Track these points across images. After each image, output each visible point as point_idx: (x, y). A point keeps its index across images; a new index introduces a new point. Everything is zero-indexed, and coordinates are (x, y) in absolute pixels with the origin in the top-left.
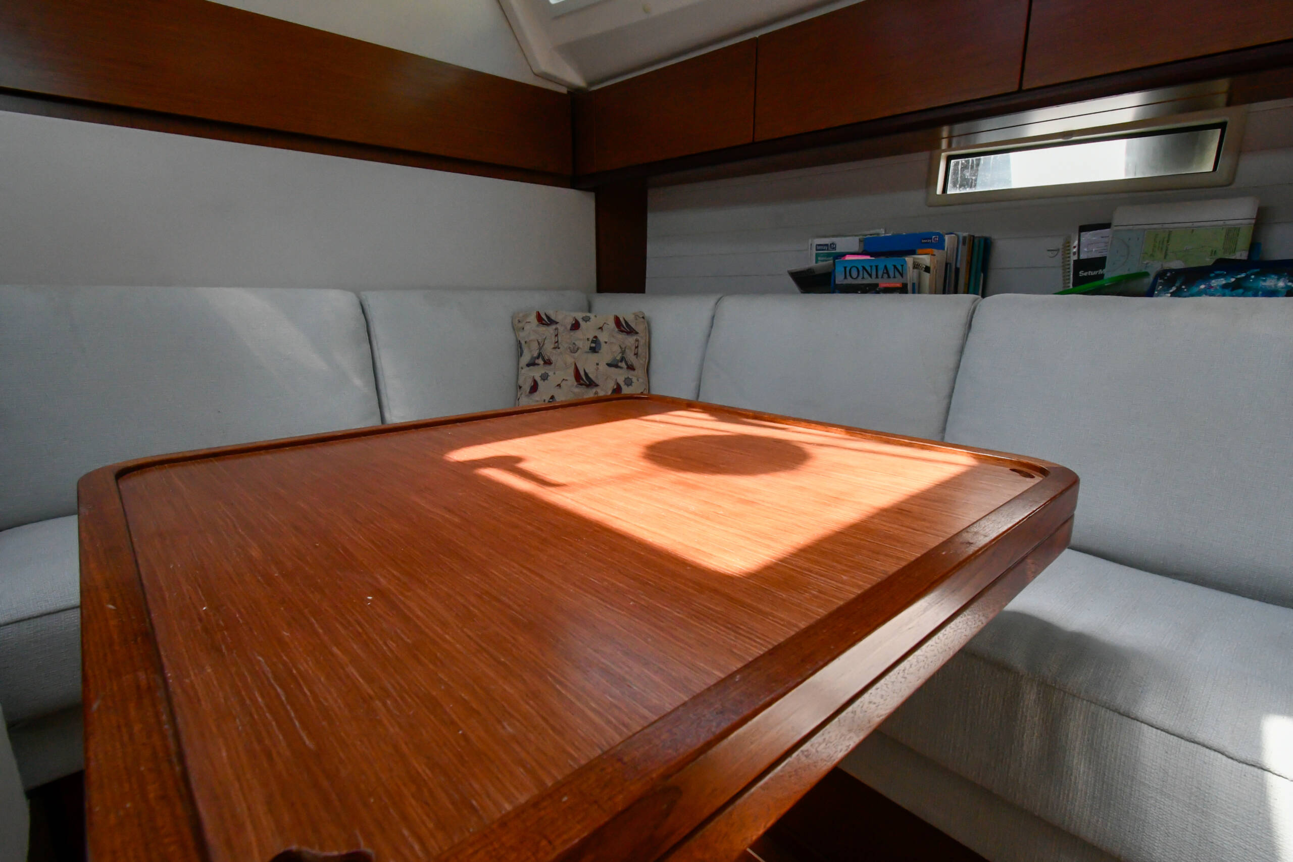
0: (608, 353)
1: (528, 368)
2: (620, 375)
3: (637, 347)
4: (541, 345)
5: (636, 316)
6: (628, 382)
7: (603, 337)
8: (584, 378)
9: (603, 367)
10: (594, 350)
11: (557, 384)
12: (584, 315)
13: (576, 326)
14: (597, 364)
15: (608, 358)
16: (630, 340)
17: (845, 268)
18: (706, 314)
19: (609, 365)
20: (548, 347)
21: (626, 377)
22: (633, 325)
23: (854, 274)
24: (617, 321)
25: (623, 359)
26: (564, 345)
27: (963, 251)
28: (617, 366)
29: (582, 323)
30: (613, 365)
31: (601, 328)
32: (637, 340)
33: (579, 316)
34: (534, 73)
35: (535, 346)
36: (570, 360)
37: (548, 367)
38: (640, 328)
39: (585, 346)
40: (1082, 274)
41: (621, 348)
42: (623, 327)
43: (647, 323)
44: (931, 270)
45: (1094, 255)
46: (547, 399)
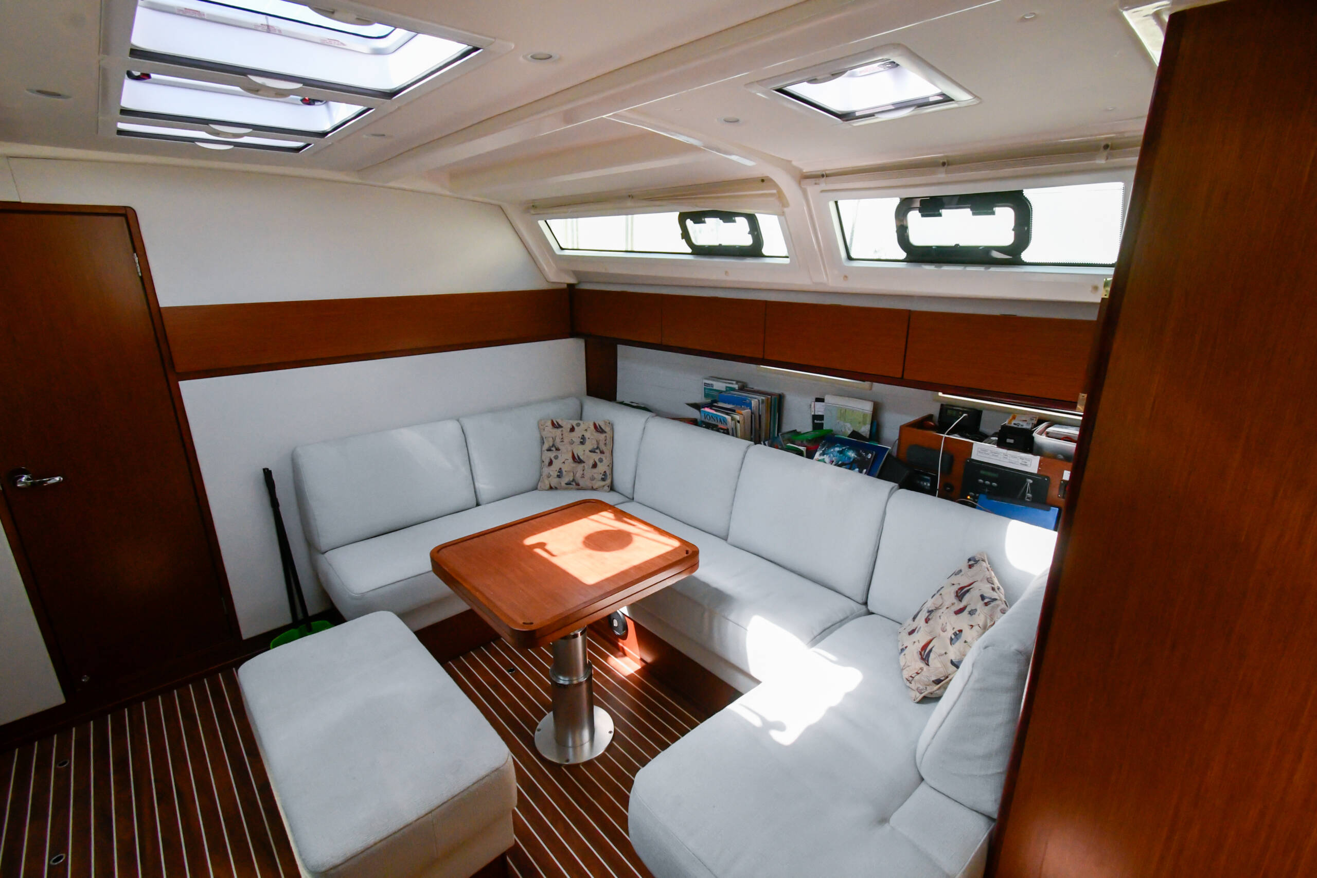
0: (589, 445)
1: (546, 451)
2: (596, 457)
3: (606, 440)
4: (554, 439)
5: (605, 422)
6: (601, 460)
7: (587, 435)
8: (577, 458)
9: (587, 452)
10: (582, 443)
11: (562, 462)
12: (577, 422)
13: (572, 429)
14: (584, 451)
15: (590, 448)
16: (603, 436)
18: (641, 427)
19: (590, 451)
20: (558, 440)
21: (599, 457)
22: (604, 428)
24: (595, 425)
25: (598, 448)
26: (566, 440)
27: (763, 408)
28: (594, 452)
29: (576, 428)
30: (592, 451)
31: (586, 430)
32: (606, 437)
33: (574, 423)
34: (547, 281)
35: (551, 440)
36: (570, 448)
37: (558, 452)
38: (607, 429)
39: (578, 440)
40: (816, 421)
41: (597, 441)
42: (598, 429)
43: (611, 425)
44: (740, 422)
45: (820, 413)
46: (558, 470)
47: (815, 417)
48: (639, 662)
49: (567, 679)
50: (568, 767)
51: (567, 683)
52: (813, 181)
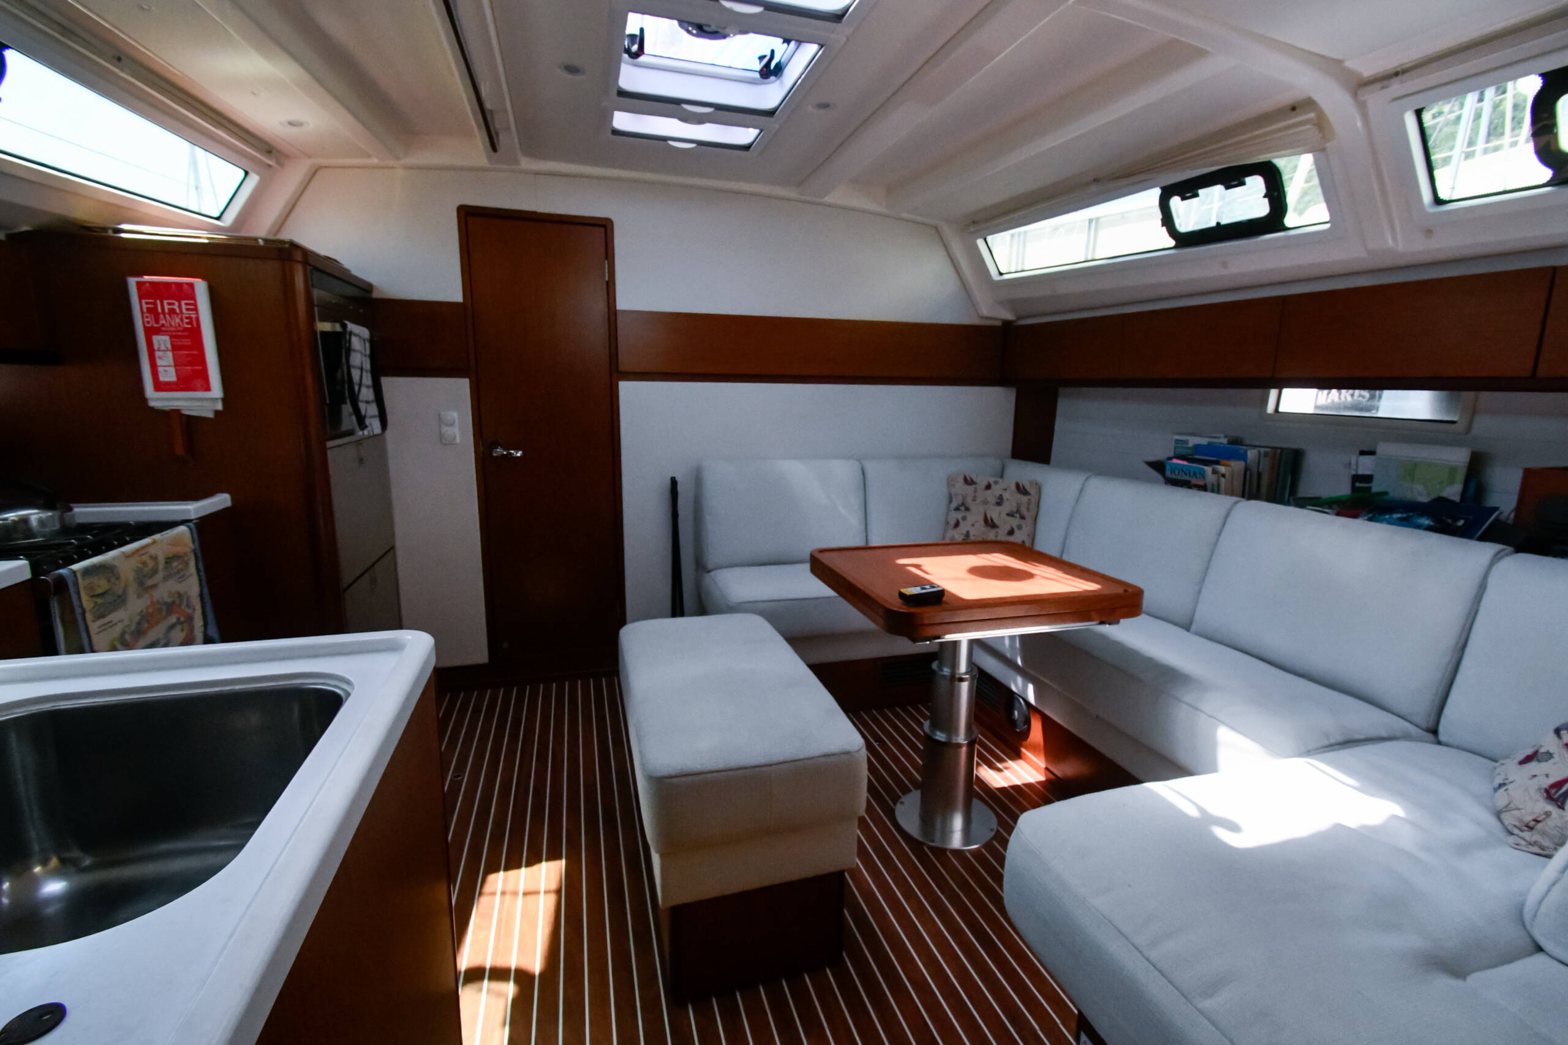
0: (1006, 508)
1: (953, 512)
2: (1014, 522)
3: (1029, 504)
4: (964, 498)
5: (1031, 483)
6: (1020, 527)
7: (1006, 496)
8: (990, 521)
9: (1004, 515)
10: (999, 504)
11: (971, 523)
12: (995, 479)
13: (988, 487)
14: (1000, 513)
15: (1008, 510)
16: (1025, 499)
17: (1171, 468)
18: (1078, 487)
19: (1008, 515)
20: (969, 499)
21: (1019, 522)
22: (1028, 489)
23: (1177, 472)
24: (1017, 485)
25: (1018, 511)
26: (978, 500)
28: (1013, 516)
29: (993, 486)
30: (1010, 515)
31: (1005, 490)
32: (1030, 499)
33: (992, 480)
34: (979, 314)
35: (960, 498)
36: (982, 509)
37: (967, 512)
38: (1033, 491)
39: (992, 500)
40: (1358, 485)
41: (1018, 504)
42: (1021, 490)
43: (1039, 488)
44: (1227, 476)
45: (1368, 472)
46: (965, 532)
47: (1356, 478)
48: (1043, 771)
49: (943, 735)
50: (932, 849)
51: (943, 740)
52: (1378, 85)
